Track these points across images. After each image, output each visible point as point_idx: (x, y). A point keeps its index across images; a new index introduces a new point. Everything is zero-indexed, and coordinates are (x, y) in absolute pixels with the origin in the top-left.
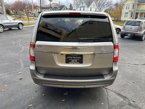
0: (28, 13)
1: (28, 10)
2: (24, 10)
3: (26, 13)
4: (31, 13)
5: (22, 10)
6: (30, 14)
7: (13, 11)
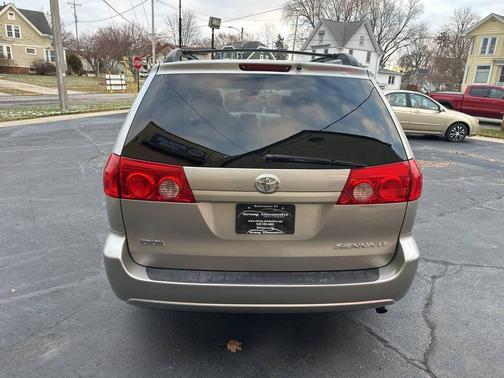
0: (139, 67)
1: (137, 59)
2: (124, 58)
3: (131, 66)
4: (145, 67)
5: (120, 59)
6: (144, 70)
7: (90, 62)
